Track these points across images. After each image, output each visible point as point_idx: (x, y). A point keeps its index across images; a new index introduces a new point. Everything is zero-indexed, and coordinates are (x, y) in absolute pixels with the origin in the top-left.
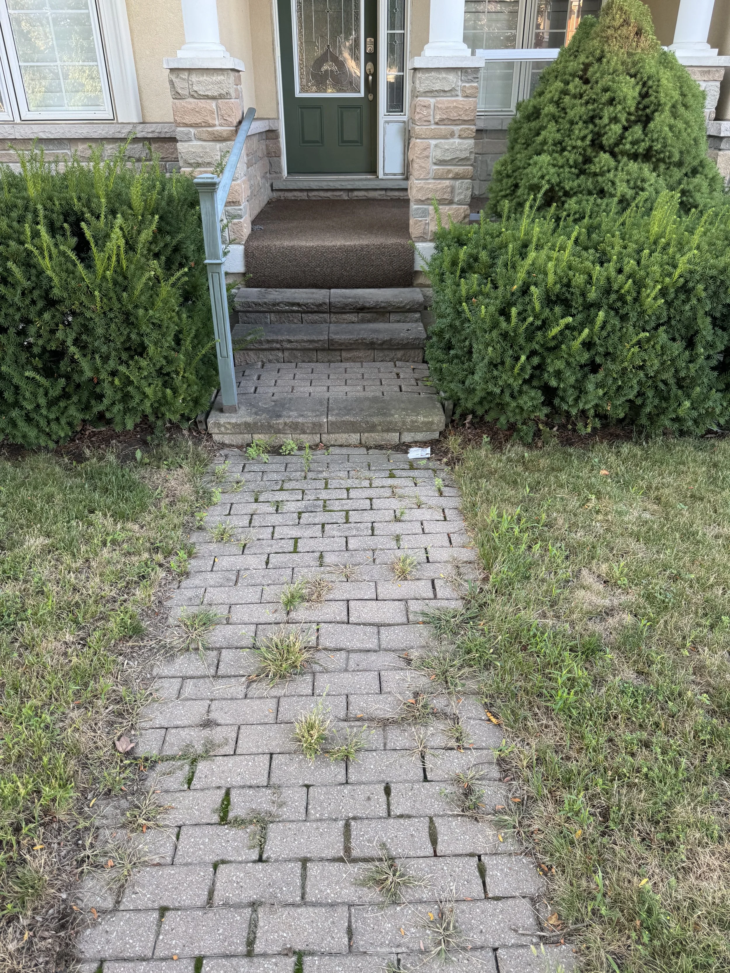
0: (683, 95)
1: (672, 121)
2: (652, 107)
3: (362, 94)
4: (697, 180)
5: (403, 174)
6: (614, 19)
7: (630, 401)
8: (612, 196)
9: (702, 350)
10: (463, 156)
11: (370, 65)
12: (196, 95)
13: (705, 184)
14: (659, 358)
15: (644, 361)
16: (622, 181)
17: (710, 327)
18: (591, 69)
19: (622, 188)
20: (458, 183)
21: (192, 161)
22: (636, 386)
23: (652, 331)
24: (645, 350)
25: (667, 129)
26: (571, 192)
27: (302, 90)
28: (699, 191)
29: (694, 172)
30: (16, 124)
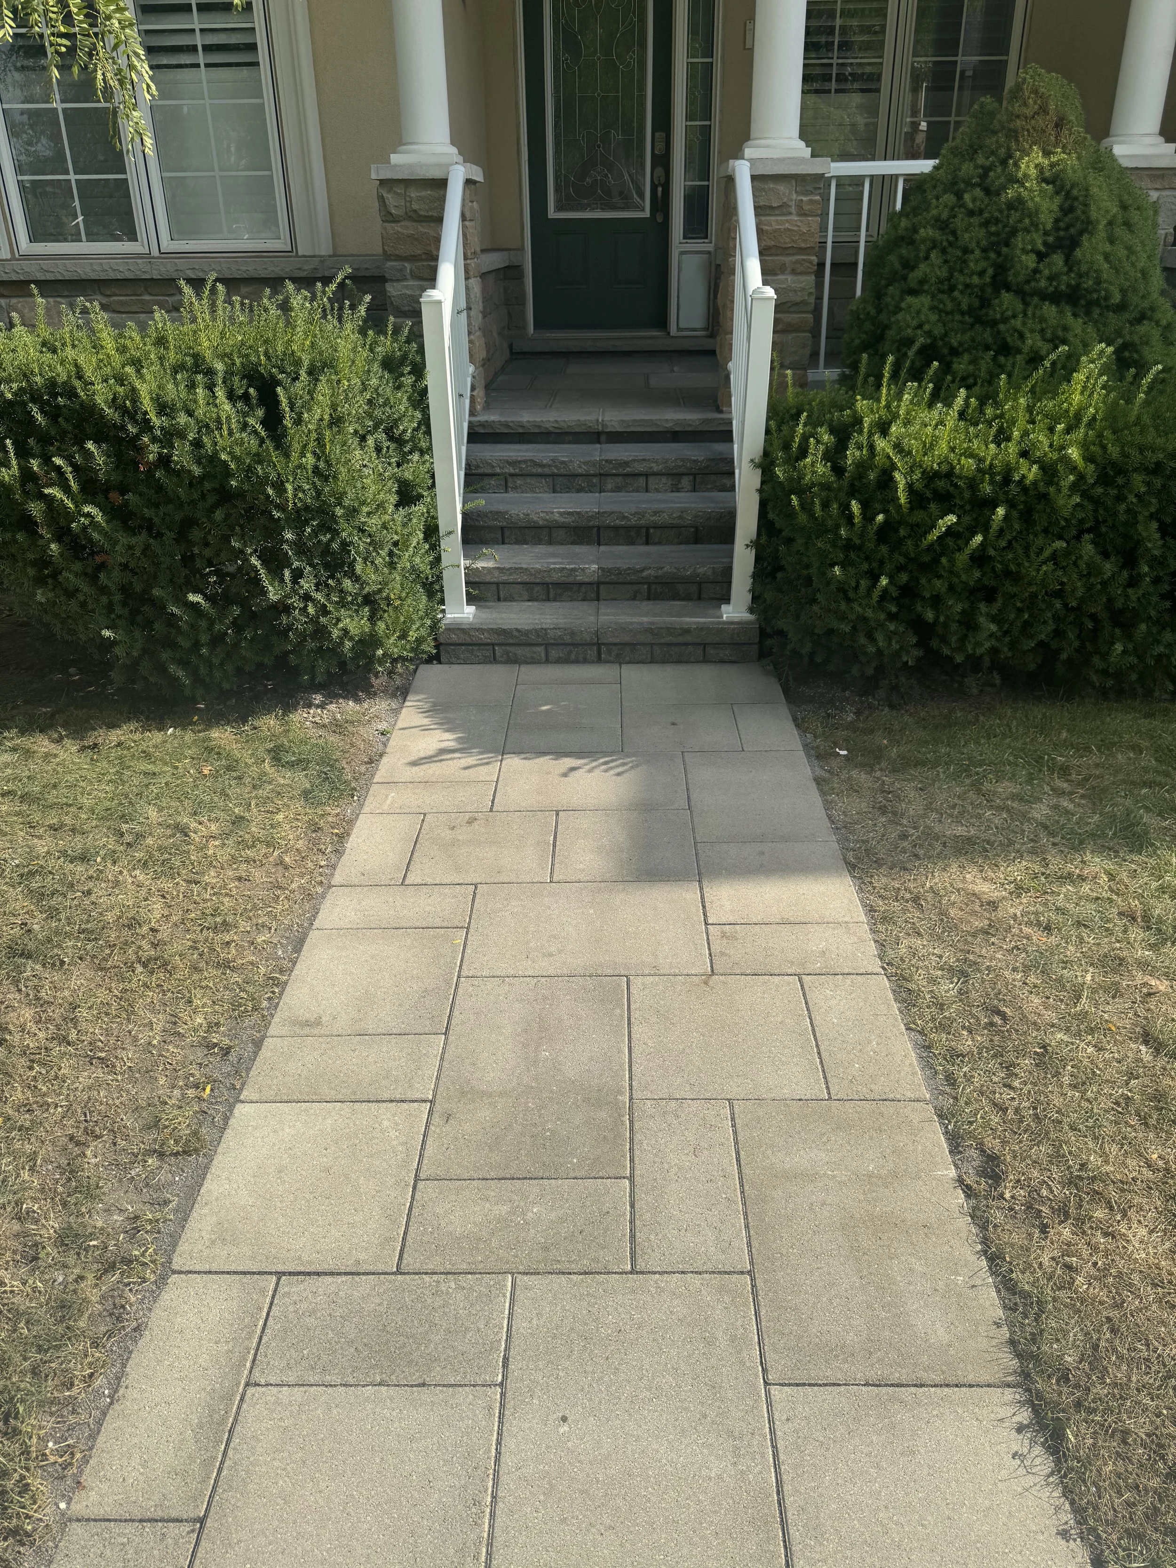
0: (1124, 207)
1: (1108, 247)
2: (1079, 225)
3: (647, 214)
4: (1144, 328)
5: (706, 329)
6: (1025, 104)
7: (1041, 644)
8: (1019, 351)
9: (1146, 569)
10: (798, 299)
11: (659, 171)
12: (414, 216)
13: (1156, 333)
14: (1084, 580)
15: (1062, 584)
16: (1032, 331)
17: (1157, 536)
18: (992, 174)
19: (1032, 341)
20: (791, 337)
21: (407, 308)
22: (1050, 622)
23: (1073, 542)
24: (1063, 568)
25: (1100, 258)
26: (960, 350)
27: (559, 208)
28: (1147, 343)
29: (1141, 318)
30: (153, 258)
